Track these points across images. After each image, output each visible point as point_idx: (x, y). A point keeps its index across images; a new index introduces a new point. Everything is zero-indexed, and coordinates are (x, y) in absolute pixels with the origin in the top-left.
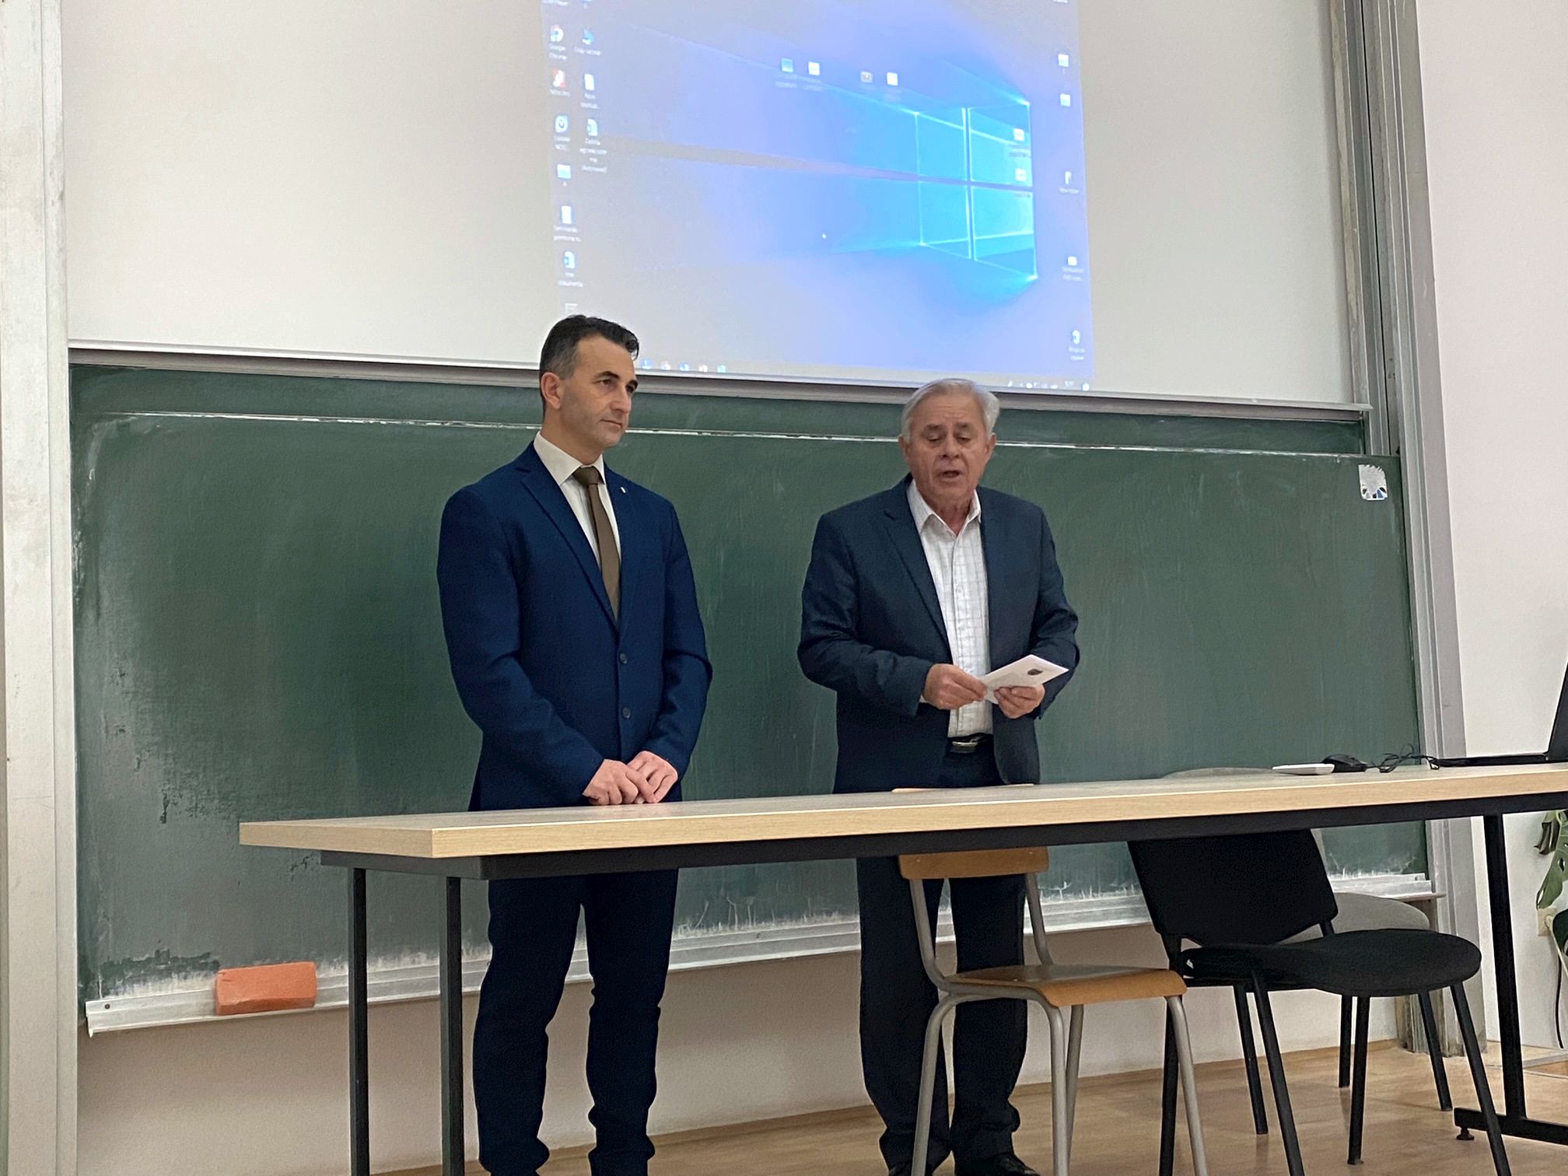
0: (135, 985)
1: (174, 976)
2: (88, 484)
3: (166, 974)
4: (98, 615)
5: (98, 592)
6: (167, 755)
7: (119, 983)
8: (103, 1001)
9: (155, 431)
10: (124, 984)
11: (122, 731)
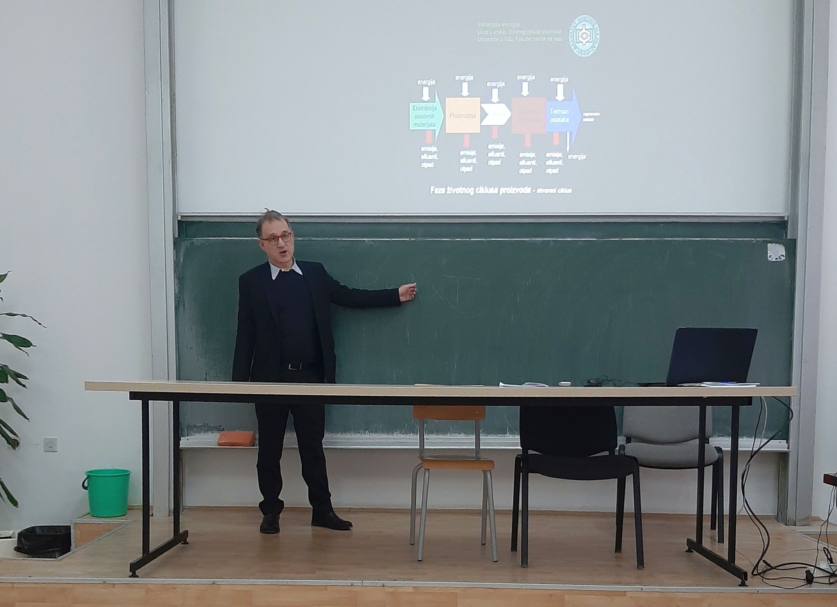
0: (197, 434)
1: (209, 432)
2: (181, 264)
3: (206, 431)
4: (184, 309)
5: (184, 301)
6: (206, 358)
7: (192, 432)
8: (187, 438)
9: (202, 244)
10: (193, 433)
11: (192, 349)
